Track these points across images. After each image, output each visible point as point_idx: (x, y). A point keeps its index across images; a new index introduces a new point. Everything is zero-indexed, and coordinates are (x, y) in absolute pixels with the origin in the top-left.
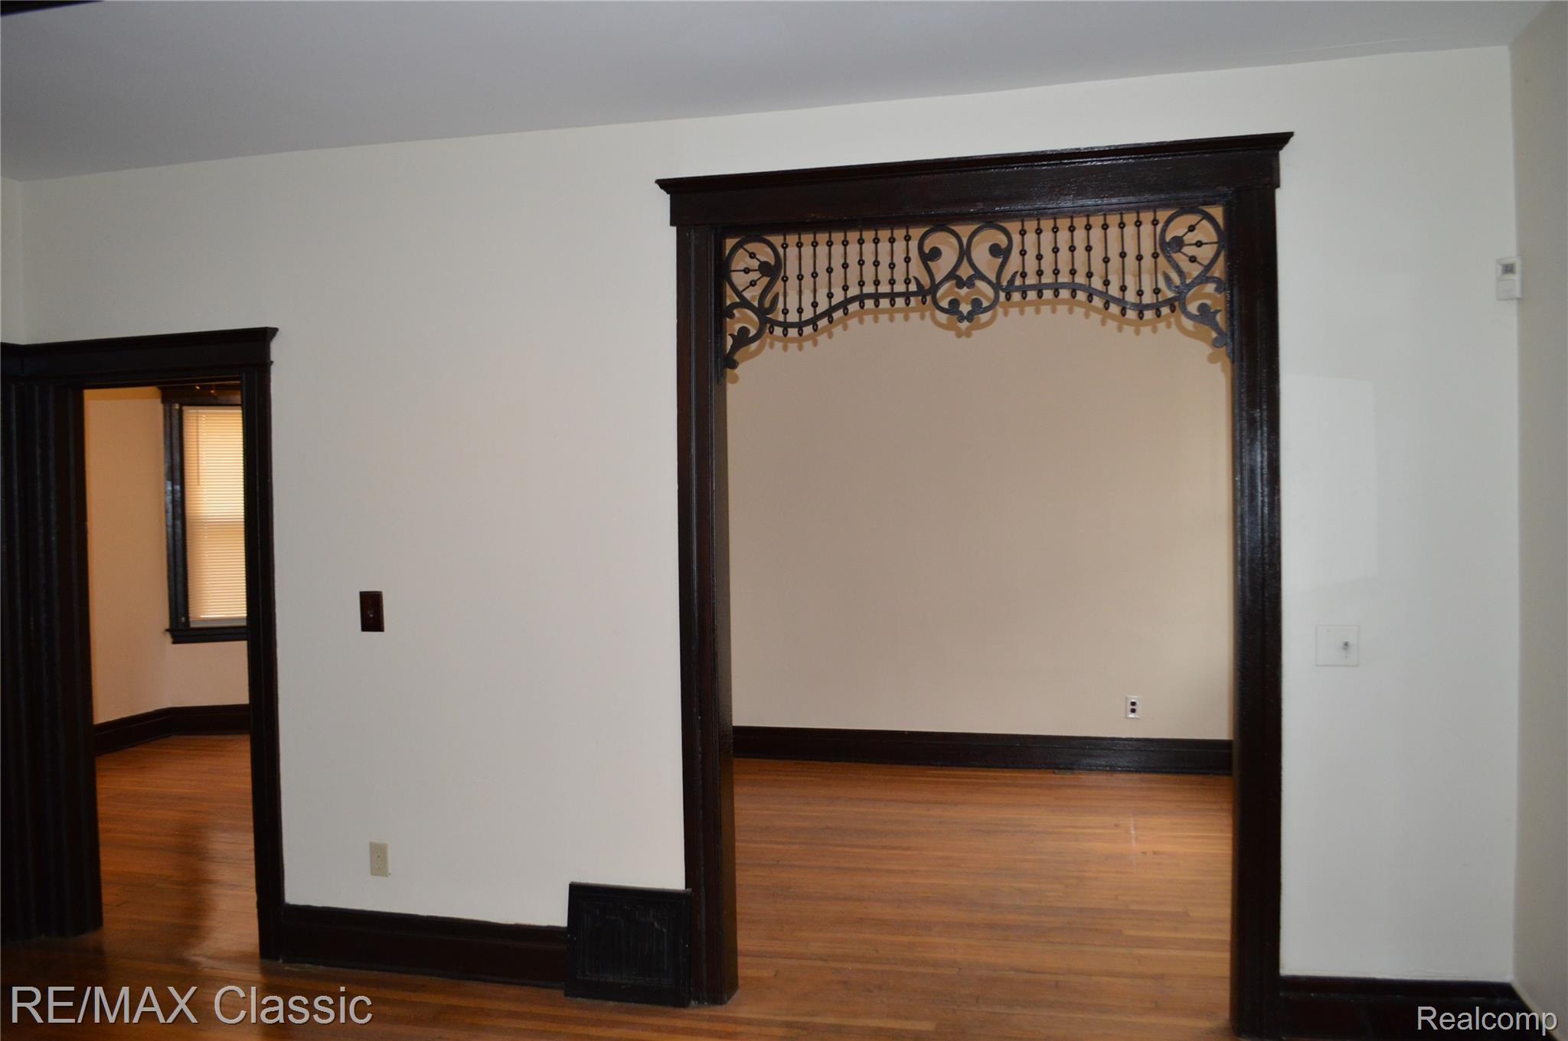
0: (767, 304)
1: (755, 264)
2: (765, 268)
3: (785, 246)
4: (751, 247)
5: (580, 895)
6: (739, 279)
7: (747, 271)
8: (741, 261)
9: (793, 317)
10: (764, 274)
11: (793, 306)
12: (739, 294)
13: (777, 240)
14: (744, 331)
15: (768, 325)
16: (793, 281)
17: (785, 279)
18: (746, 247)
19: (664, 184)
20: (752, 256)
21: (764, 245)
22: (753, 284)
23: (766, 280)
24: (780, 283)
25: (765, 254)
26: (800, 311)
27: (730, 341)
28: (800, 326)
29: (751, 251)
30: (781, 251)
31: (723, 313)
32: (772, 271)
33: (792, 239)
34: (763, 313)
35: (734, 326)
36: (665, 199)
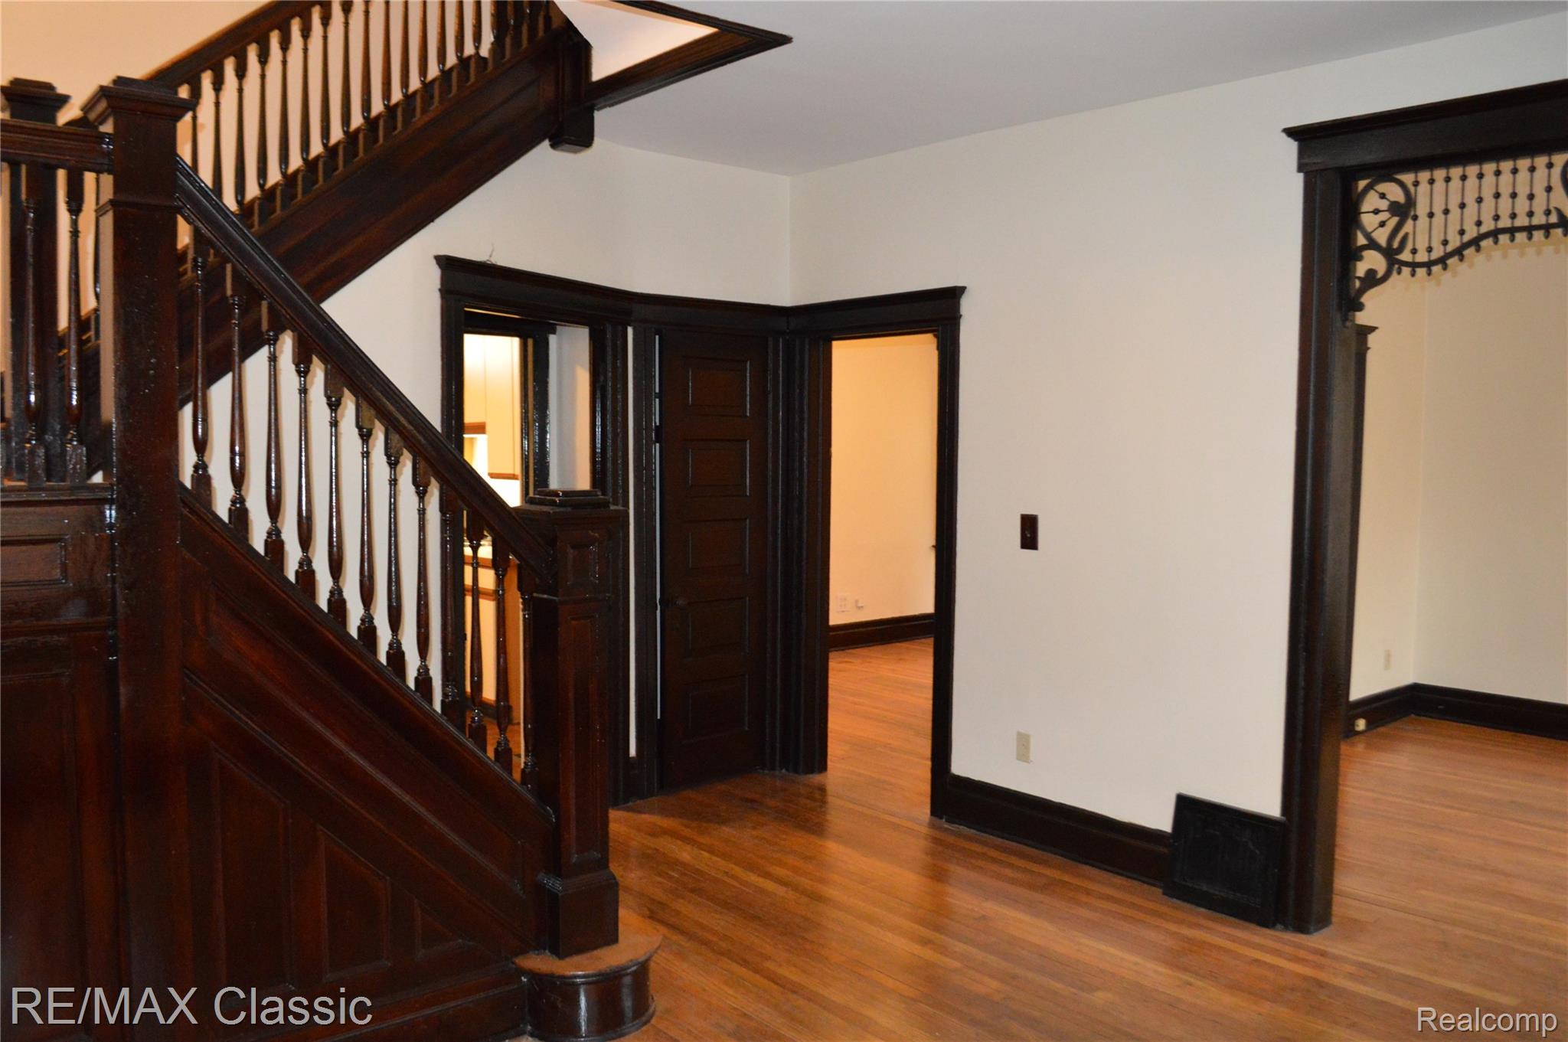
0: (1396, 245)
1: (1384, 205)
2: (1396, 209)
3: (1416, 184)
4: (1382, 187)
5: (1186, 806)
6: (1369, 221)
7: (1376, 212)
8: (1371, 202)
9: (1421, 257)
10: (1393, 215)
11: (1422, 246)
12: (1368, 236)
13: (1408, 178)
14: (1371, 273)
15: (1397, 266)
16: (1423, 221)
17: (1415, 218)
18: (1377, 188)
19: (1291, 132)
20: (1383, 196)
21: (1393, 184)
22: (1382, 224)
23: (1395, 220)
24: (1410, 223)
25: (1395, 193)
26: (1430, 250)
27: (1357, 284)
28: (1428, 265)
29: (1381, 191)
30: (1412, 189)
31: (1351, 255)
32: (1403, 211)
33: (1424, 176)
34: (1390, 254)
35: (1361, 269)
36: (1292, 146)
